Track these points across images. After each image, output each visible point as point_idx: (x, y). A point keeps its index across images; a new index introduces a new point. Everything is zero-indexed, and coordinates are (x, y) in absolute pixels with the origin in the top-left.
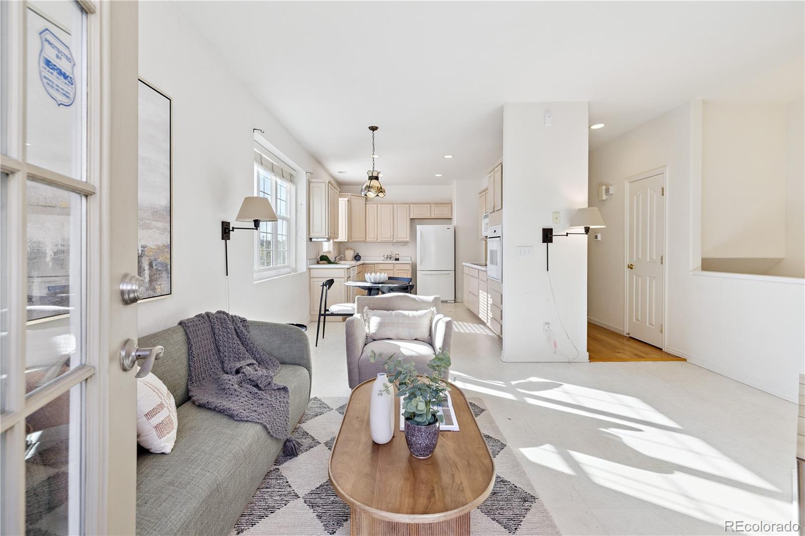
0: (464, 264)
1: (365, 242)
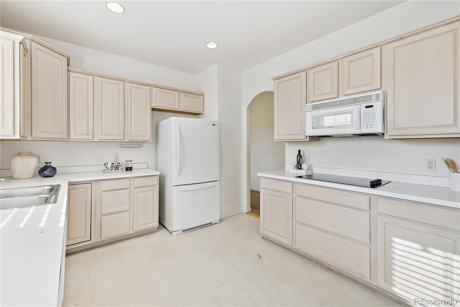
0: (259, 174)
1: (66, 140)
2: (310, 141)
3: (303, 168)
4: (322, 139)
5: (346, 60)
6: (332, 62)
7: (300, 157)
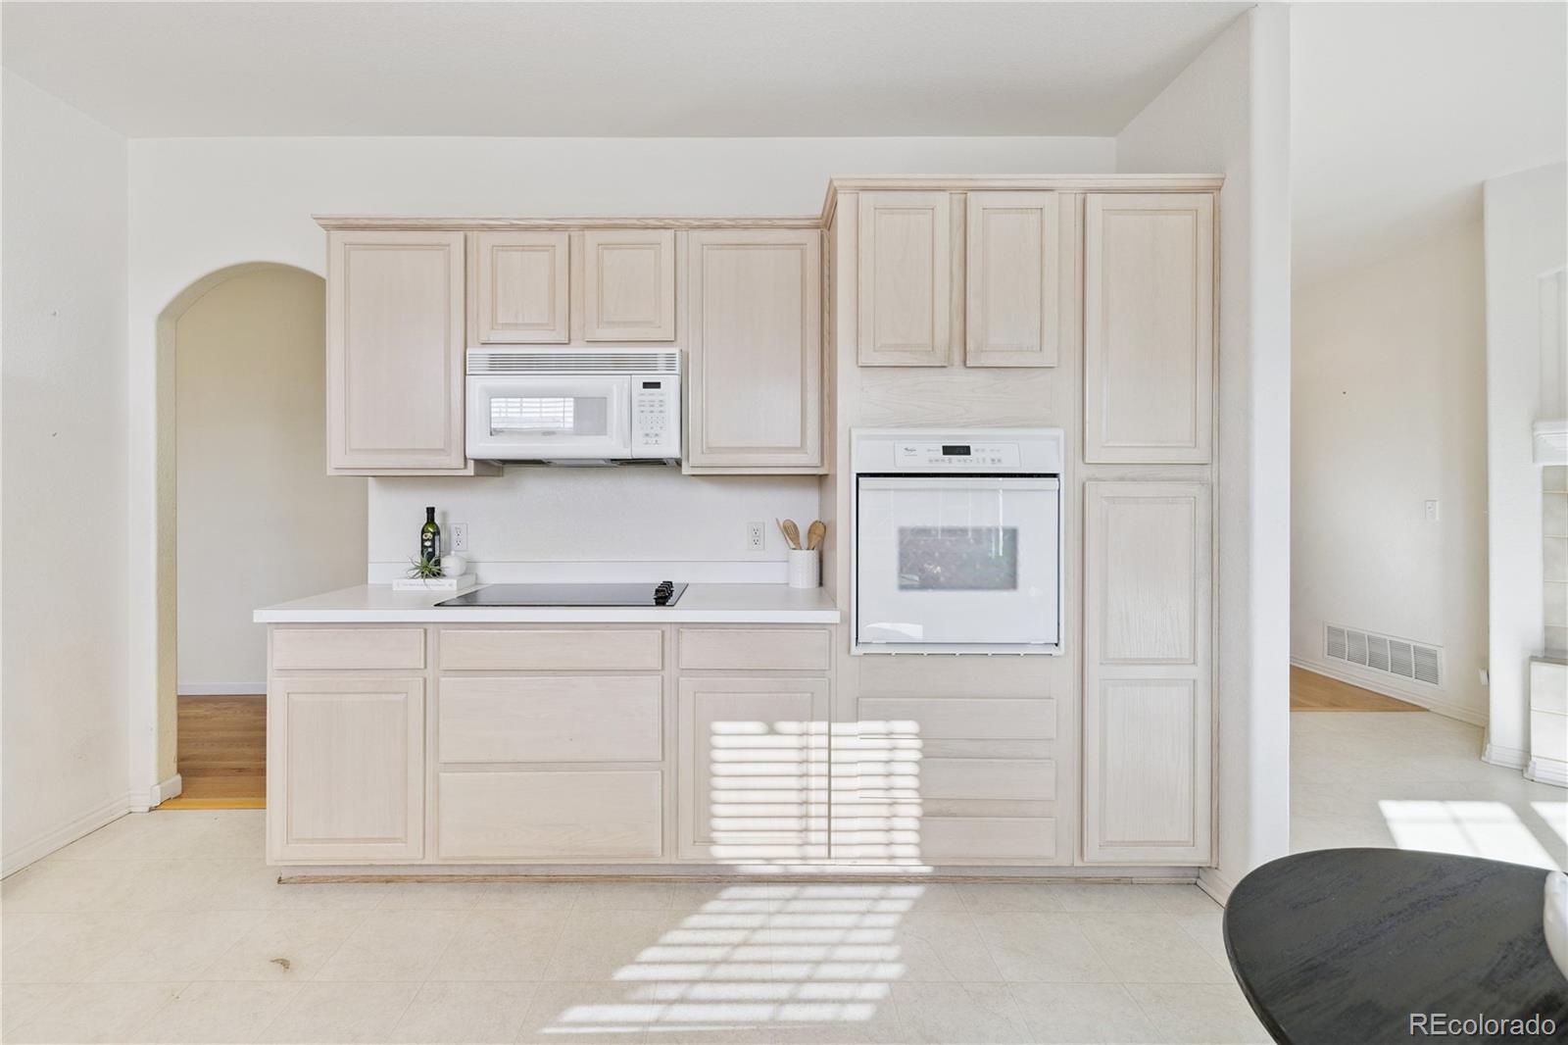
0: (262, 617)
2: (477, 475)
3: (444, 572)
4: (508, 468)
5: (592, 237)
6: (551, 229)
7: (434, 534)
